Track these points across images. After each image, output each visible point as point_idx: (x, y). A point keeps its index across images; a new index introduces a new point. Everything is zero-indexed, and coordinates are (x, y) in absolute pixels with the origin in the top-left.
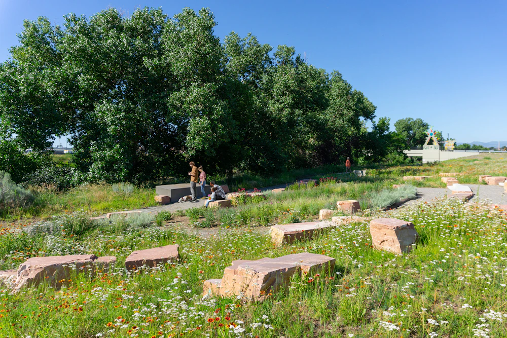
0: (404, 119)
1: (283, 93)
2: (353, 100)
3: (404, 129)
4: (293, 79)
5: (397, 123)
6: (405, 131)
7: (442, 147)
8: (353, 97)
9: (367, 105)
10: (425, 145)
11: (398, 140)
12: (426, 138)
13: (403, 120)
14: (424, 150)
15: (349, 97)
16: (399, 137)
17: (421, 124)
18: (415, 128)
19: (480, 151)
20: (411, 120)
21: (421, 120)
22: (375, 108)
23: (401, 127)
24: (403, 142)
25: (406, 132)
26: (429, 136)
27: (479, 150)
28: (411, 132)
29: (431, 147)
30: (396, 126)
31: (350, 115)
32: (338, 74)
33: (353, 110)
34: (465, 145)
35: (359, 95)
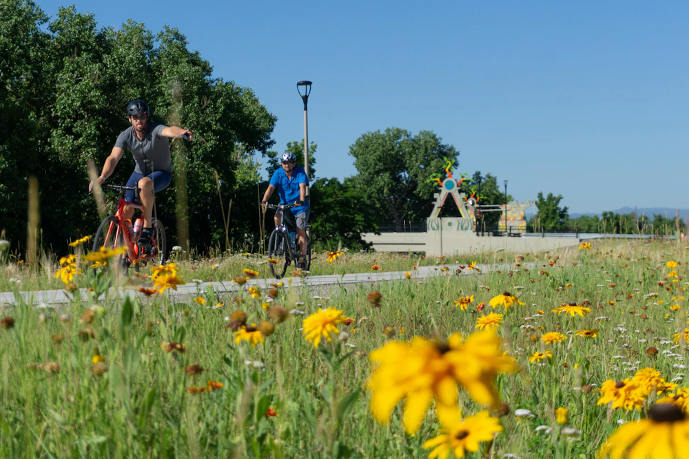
0: (383, 132)
1: (77, 115)
2: (216, 108)
3: (380, 166)
4: (97, 87)
5: (359, 144)
6: (385, 170)
7: (488, 223)
8: (215, 101)
9: (250, 113)
10: (433, 219)
11: (345, 204)
12: (436, 195)
13: (376, 136)
14: (430, 232)
15: (206, 102)
16: (348, 195)
17: (434, 149)
18: (416, 164)
19: (582, 236)
20: (403, 138)
21: (434, 137)
22: (272, 121)
23: (371, 159)
24: (360, 210)
25: (386, 177)
26: (445, 192)
27: (579, 231)
28: (404, 175)
29: (450, 224)
30: (355, 154)
31: (208, 145)
32: (177, 36)
33: (215, 133)
34: (608, 217)
35: (228, 96)
